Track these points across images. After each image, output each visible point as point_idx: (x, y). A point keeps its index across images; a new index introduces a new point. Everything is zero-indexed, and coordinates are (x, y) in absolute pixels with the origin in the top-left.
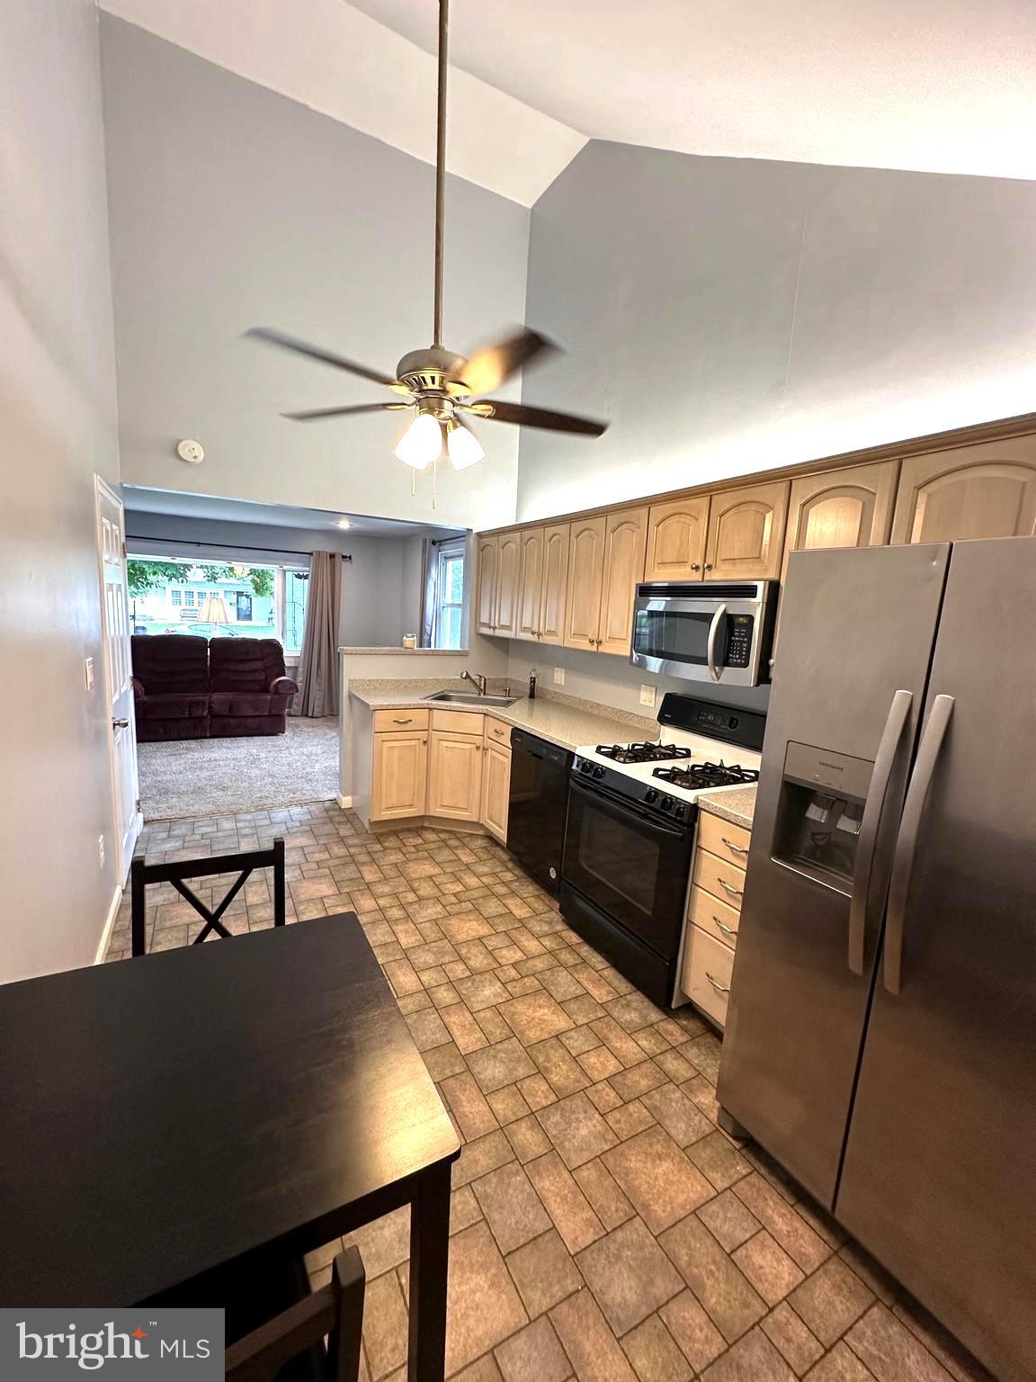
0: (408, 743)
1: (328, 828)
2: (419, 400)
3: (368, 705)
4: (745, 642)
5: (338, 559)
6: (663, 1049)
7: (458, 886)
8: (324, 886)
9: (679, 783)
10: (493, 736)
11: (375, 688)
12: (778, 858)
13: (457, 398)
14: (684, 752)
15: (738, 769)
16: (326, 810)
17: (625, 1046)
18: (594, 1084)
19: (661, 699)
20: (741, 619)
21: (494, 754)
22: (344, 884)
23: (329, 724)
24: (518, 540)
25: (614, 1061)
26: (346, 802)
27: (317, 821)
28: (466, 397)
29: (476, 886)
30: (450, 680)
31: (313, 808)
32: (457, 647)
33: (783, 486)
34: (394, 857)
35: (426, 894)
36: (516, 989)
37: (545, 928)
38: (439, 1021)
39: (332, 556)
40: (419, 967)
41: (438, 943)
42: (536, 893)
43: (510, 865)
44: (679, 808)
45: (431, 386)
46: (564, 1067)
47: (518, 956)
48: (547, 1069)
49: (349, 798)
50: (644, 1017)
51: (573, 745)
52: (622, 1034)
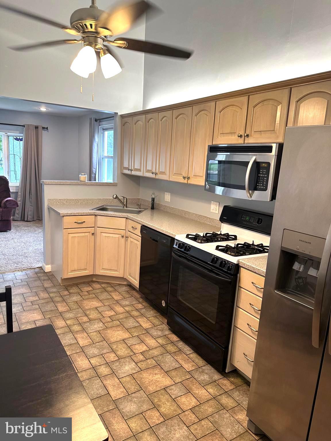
0: (83, 234)
1: (38, 283)
2: (84, 37)
3: (59, 214)
4: (265, 177)
5: (40, 129)
6: (221, 393)
7: (112, 312)
8: (36, 314)
9: (230, 253)
10: (131, 230)
11: (64, 204)
12: (278, 290)
13: (105, 37)
14: (233, 237)
15: (261, 246)
16: (36, 273)
17: (200, 392)
18: (184, 412)
19: (221, 209)
20: (264, 165)
21: (132, 240)
22: (48, 313)
23: (37, 225)
24: (144, 119)
25: (194, 400)
26: (48, 268)
27: (31, 279)
28: (111, 36)
29: (121, 312)
30: (107, 199)
31: (29, 272)
32: (111, 181)
33: (286, 91)
34: (75, 298)
35: (93, 317)
36: (143, 365)
37: (160, 333)
38: (101, 383)
39: (37, 127)
40: (90, 356)
41: (100, 343)
42: (155, 315)
43: (141, 300)
44: (229, 266)
45: (90, 29)
46: (169, 404)
47: (145, 348)
48: (159, 405)
49: (50, 266)
50: (211, 378)
51: (174, 234)
52: (199, 386)
